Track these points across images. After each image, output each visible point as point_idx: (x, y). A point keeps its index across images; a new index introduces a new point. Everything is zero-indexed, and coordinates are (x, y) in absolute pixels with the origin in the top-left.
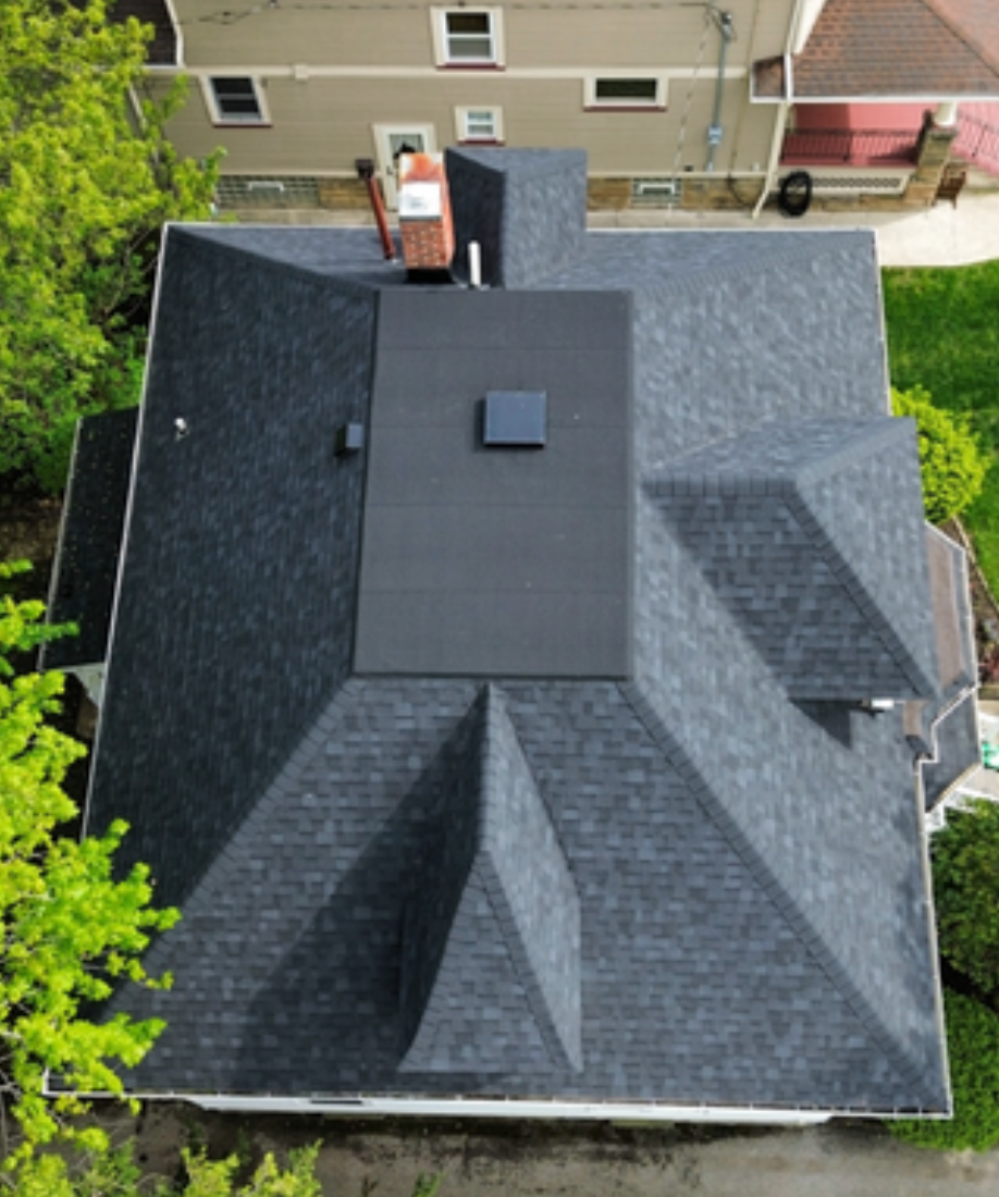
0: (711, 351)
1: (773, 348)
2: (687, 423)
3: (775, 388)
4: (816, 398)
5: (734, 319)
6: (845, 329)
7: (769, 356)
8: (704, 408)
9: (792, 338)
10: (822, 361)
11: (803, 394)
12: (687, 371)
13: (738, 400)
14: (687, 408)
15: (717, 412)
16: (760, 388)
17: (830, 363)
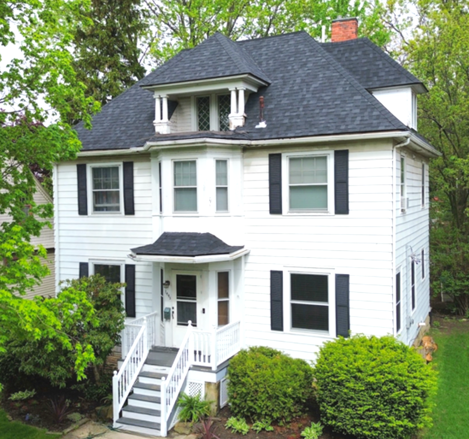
0: (292, 59)
1: (303, 81)
2: (261, 55)
3: (285, 83)
4: (285, 101)
5: (310, 65)
6: (328, 114)
7: (298, 80)
8: (267, 60)
9: (311, 89)
10: (305, 103)
11: (285, 96)
12: (281, 52)
13: (274, 71)
14: (266, 54)
15: (268, 64)
16: (282, 78)
17: (305, 107)
